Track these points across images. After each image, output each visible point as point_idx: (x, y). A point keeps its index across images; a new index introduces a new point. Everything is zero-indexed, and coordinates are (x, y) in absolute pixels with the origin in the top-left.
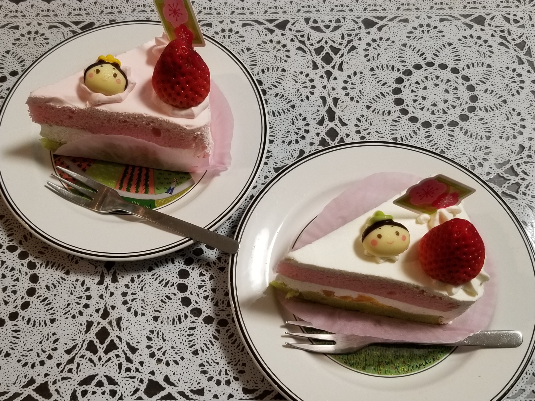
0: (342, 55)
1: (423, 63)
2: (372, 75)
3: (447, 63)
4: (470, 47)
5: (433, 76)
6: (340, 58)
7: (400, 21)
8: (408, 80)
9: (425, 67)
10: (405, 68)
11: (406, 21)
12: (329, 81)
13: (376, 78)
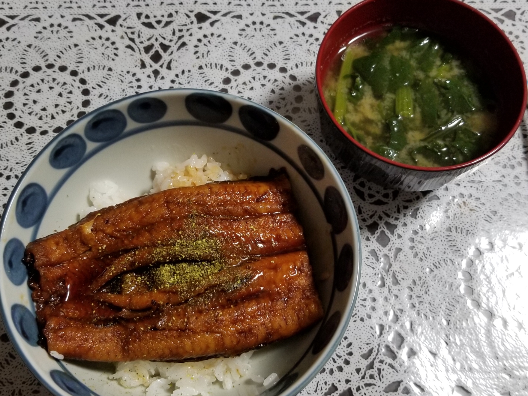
0: (172, 53)
1: (252, 63)
2: (200, 74)
3: (276, 63)
4: (301, 45)
5: (261, 77)
6: (169, 55)
7: (234, 17)
8: (236, 80)
9: (253, 66)
10: (234, 68)
11: (240, 17)
12: (157, 80)
13: (204, 77)
